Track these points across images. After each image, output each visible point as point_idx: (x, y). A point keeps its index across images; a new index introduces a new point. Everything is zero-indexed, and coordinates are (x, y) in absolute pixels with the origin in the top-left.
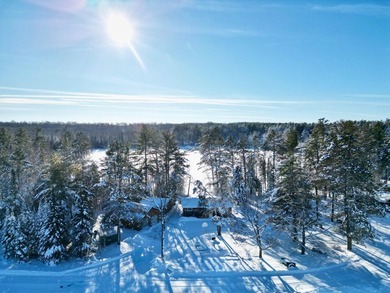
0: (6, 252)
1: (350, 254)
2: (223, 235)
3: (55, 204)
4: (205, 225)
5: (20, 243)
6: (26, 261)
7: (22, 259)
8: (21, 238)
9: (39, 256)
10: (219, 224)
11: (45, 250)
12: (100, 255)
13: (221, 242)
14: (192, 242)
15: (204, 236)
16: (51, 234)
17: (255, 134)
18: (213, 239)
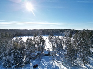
0: (3, 66)
1: (84, 66)
2: (54, 61)
3: (15, 55)
4: (50, 59)
5: (7, 64)
6: (8, 68)
7: (7, 68)
8: (7, 63)
9: (11, 67)
10: (53, 58)
11: (13, 66)
12: (25, 67)
13: (54, 63)
14: (47, 63)
15: (50, 61)
16: (14, 62)
17: (62, 32)
18: (52, 62)
